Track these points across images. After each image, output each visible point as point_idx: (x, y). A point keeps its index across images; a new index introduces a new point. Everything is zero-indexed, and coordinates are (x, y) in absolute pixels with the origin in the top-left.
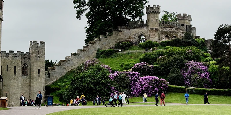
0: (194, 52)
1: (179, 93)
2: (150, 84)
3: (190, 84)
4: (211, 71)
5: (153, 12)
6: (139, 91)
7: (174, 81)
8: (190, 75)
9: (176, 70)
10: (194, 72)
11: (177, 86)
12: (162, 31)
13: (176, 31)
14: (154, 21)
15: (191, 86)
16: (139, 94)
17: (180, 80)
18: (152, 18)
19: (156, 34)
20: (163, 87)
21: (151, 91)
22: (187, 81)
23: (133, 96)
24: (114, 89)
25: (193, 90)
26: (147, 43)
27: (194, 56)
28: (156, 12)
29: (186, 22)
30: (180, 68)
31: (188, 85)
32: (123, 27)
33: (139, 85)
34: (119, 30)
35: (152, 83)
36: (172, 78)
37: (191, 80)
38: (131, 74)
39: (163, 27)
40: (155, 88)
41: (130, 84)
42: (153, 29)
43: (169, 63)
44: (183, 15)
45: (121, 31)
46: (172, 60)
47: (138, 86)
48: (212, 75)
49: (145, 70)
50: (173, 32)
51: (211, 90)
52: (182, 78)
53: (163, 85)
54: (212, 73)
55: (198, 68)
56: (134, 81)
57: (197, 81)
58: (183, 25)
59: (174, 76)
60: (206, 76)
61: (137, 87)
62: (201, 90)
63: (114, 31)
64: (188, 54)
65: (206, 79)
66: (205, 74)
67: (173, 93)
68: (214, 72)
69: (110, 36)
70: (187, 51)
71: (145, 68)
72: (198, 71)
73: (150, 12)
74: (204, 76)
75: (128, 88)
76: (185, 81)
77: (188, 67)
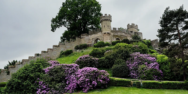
0: (141, 46)
1: (123, 88)
2: (87, 76)
3: (138, 76)
4: (160, 61)
5: (105, 19)
6: (74, 86)
7: (118, 73)
8: (136, 66)
9: (120, 60)
10: (140, 63)
11: (120, 79)
12: (114, 35)
13: (125, 35)
14: (106, 26)
15: (138, 78)
16: (74, 90)
17: (125, 72)
18: (105, 24)
19: (108, 37)
20: (102, 79)
21: (88, 85)
22: (133, 72)
23: (66, 92)
24: (43, 84)
25: (140, 83)
26: (99, 43)
27: (140, 50)
28: (107, 19)
29: (135, 30)
30: (125, 59)
31: (134, 78)
32: (84, 34)
33: (75, 78)
34: (81, 37)
35: (90, 76)
36: (115, 69)
37: (137, 72)
38: (69, 66)
39: (115, 32)
40: (93, 82)
41: (65, 77)
42: (106, 33)
43: (113, 55)
44: (131, 25)
45: (83, 38)
46: (117, 52)
47: (73, 79)
48: (161, 66)
49: (87, 63)
50: (123, 36)
51: (163, 83)
52: (127, 70)
53: (103, 77)
54: (162, 63)
55: (145, 58)
56: (70, 73)
57: (144, 72)
58: (132, 32)
59: (117, 68)
60: (155, 67)
61: (72, 81)
62: (150, 82)
63: (77, 38)
64: (135, 49)
65: (155, 69)
66: (153, 64)
67: (115, 88)
68: (164, 62)
69: (73, 41)
70: (133, 46)
71: (87, 61)
72: (146, 62)
73: (103, 20)
74: (153, 66)
75: (62, 82)
76: (131, 73)
77: (134, 58)
